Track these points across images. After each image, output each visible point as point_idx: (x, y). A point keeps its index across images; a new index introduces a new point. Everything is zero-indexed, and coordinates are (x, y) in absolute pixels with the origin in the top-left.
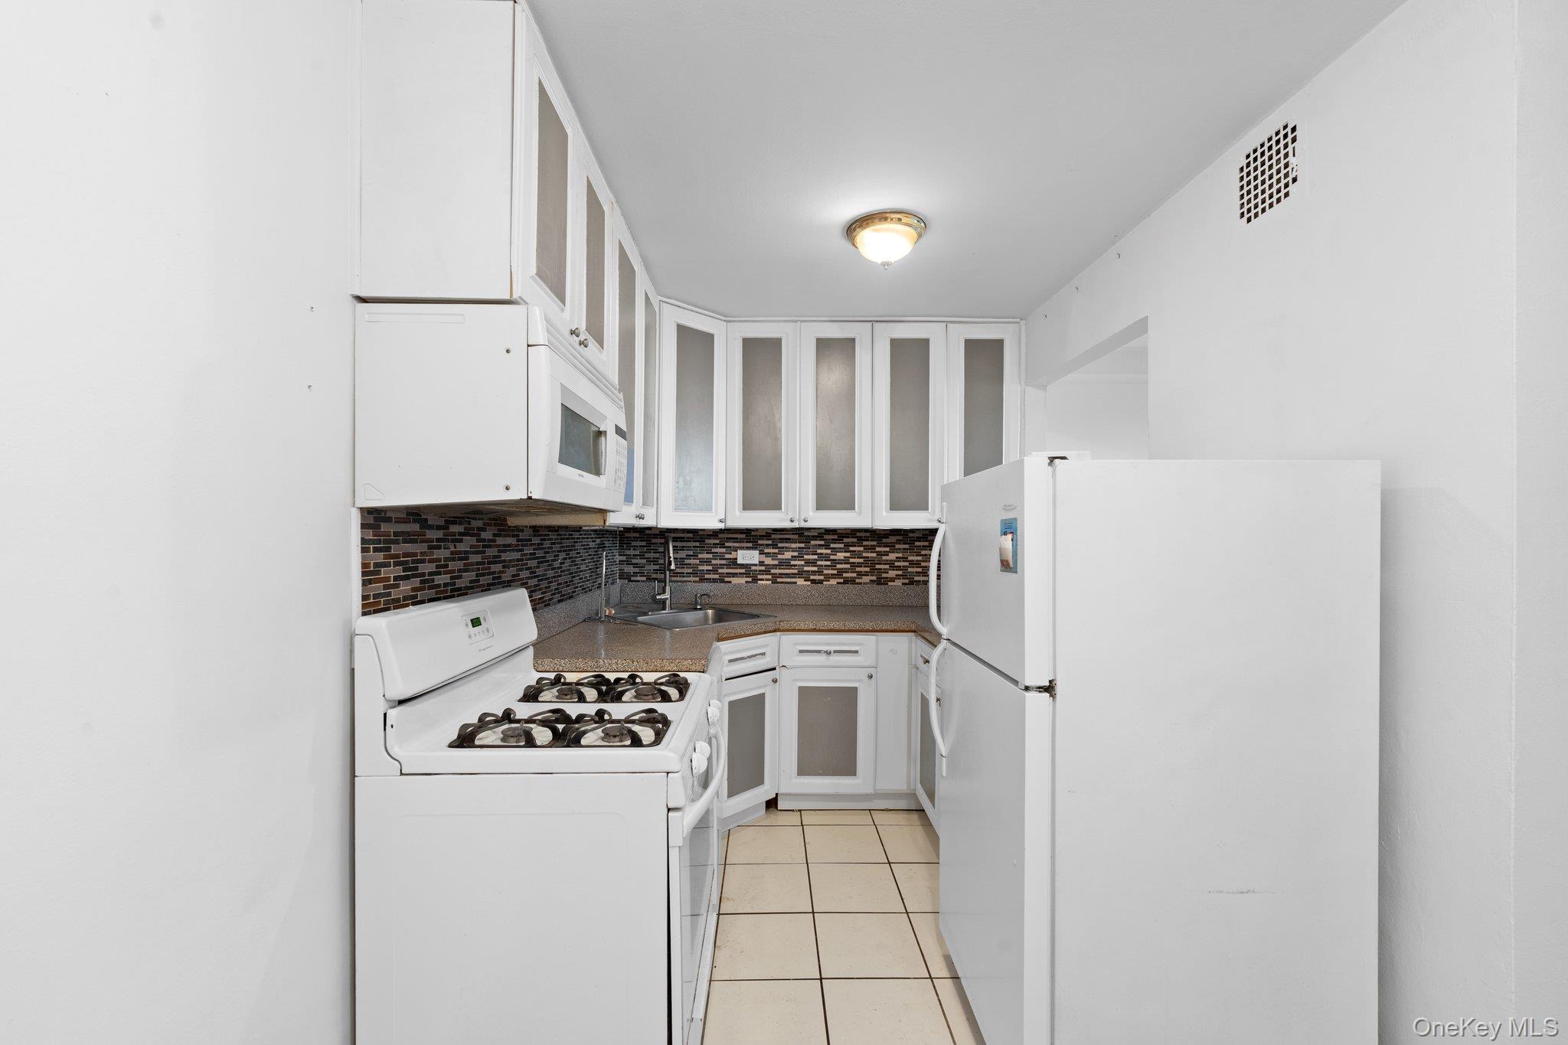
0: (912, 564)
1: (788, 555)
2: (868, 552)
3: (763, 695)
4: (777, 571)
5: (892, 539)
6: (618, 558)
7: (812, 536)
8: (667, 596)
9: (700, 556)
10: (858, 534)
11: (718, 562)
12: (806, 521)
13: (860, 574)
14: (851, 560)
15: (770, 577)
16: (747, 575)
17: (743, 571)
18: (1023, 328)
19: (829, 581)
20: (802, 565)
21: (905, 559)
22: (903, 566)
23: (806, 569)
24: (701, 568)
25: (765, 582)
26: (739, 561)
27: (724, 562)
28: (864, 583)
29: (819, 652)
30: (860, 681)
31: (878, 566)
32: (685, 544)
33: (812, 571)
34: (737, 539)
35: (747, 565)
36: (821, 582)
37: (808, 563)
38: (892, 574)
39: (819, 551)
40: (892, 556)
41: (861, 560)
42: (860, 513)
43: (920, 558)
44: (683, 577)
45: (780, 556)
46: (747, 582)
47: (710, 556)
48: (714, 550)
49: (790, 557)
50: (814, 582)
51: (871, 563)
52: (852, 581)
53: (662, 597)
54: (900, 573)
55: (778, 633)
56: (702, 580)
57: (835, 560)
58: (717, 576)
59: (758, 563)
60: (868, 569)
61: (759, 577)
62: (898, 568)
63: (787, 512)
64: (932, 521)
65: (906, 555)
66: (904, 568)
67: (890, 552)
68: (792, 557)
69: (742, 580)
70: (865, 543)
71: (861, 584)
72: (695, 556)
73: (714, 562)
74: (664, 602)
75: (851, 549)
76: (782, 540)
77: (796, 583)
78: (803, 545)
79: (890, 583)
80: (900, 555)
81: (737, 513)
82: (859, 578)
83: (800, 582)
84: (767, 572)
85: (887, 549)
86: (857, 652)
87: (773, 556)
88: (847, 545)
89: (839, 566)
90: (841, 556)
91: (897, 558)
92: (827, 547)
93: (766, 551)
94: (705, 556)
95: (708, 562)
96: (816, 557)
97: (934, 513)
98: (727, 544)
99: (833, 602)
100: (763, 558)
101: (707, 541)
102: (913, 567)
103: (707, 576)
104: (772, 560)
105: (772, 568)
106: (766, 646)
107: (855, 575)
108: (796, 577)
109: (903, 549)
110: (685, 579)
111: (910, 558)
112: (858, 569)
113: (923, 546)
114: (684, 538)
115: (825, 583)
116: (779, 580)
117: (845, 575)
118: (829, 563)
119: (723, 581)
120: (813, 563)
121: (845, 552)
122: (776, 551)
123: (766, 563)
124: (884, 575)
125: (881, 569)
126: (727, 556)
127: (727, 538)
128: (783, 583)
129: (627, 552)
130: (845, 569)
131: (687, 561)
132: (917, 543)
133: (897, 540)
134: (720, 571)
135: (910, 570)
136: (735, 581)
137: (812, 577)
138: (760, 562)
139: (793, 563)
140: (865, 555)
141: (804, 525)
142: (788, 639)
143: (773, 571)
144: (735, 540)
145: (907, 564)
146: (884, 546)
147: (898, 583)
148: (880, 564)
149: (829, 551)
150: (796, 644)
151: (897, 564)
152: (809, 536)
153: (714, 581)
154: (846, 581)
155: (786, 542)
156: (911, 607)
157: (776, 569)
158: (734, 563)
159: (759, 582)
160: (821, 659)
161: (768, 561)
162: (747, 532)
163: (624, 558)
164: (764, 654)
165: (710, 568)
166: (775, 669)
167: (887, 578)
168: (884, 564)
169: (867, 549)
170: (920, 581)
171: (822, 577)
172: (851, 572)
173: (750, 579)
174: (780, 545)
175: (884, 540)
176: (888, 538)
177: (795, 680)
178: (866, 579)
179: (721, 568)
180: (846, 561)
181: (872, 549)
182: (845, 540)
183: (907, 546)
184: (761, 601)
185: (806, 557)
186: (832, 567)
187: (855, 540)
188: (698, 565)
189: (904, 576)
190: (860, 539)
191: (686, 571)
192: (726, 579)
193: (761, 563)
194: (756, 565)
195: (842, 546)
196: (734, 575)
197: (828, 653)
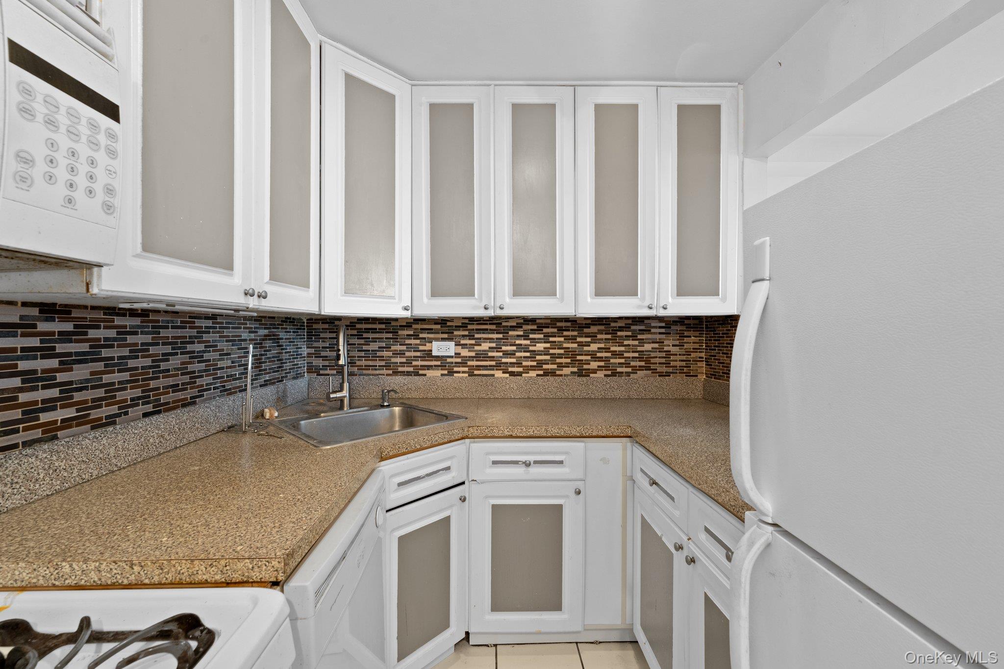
0: (615, 354)
1: (485, 346)
2: (569, 343)
3: (447, 520)
4: (475, 363)
5: (594, 329)
6: (305, 351)
7: (511, 327)
8: (345, 393)
9: (393, 348)
10: (559, 324)
11: (413, 354)
12: (501, 308)
13: (561, 366)
14: (551, 351)
15: (466, 369)
16: (442, 367)
17: (438, 363)
18: (741, 93)
19: (528, 373)
20: (501, 357)
21: (607, 350)
22: (606, 357)
23: (504, 360)
24: (393, 360)
25: (461, 375)
26: (434, 353)
27: (418, 354)
28: (565, 375)
29: (516, 463)
30: (567, 497)
31: (579, 358)
32: (377, 335)
33: (511, 363)
34: (432, 329)
35: (443, 357)
36: (519, 374)
37: (507, 354)
38: (594, 365)
39: (518, 342)
40: (594, 347)
41: (562, 351)
42: (562, 299)
43: (623, 349)
44: (376, 369)
45: (477, 348)
46: (442, 375)
47: (404, 348)
48: (408, 342)
49: (487, 349)
50: (512, 374)
51: (572, 355)
52: (552, 373)
53: (339, 395)
54: (602, 364)
55: (467, 441)
56: (396, 373)
57: (535, 351)
58: (411, 369)
59: (453, 355)
60: (569, 360)
61: (456, 369)
62: (600, 359)
63: (480, 299)
64: (640, 307)
65: (608, 345)
66: (607, 359)
67: (592, 343)
68: (490, 348)
69: (438, 373)
70: (565, 333)
71: (561, 375)
72: (388, 348)
73: (407, 354)
74: (341, 400)
75: (551, 339)
76: (479, 331)
77: (493, 375)
78: (501, 336)
79: (591, 375)
80: (602, 345)
81: (425, 300)
82: (559, 370)
83: (499, 374)
84: (463, 364)
85: (589, 339)
86: (561, 462)
87: (470, 347)
88: (547, 336)
89: (538, 358)
90: (540, 346)
91: (599, 348)
92: (526, 337)
93: (463, 342)
94: (399, 348)
95: (401, 354)
96: (514, 348)
97: (643, 299)
98: (421, 336)
99: (533, 394)
100: (459, 349)
101: (400, 332)
102: (616, 358)
103: (400, 369)
104: (469, 351)
105: (469, 360)
106: (451, 458)
107: (555, 366)
108: (493, 370)
109: (606, 339)
110: (378, 372)
111: (613, 349)
112: (558, 360)
113: (626, 336)
114: (376, 329)
115: (523, 375)
116: (476, 372)
117: (545, 367)
118: (528, 354)
119: (417, 374)
120: (511, 354)
121: (545, 342)
122: (473, 342)
123: (462, 355)
124: (585, 367)
125: (582, 360)
126: (421, 348)
127: (421, 329)
128: (479, 375)
129: (315, 344)
130: (545, 360)
131: (379, 354)
132: (619, 333)
133: (599, 330)
134: (414, 363)
135: (612, 361)
136: (430, 373)
137: (510, 369)
138: (456, 354)
139: (490, 354)
140: (565, 345)
141: (499, 313)
142: (479, 448)
143: (470, 363)
144: (430, 331)
145: (609, 355)
146: (586, 337)
147: (600, 374)
148: (582, 355)
149: (528, 342)
150: (488, 454)
151: (599, 355)
152: (507, 326)
153: (408, 374)
154: (547, 373)
155: (483, 333)
156: (614, 399)
157: (473, 360)
158: (428, 355)
159: (455, 375)
160: (519, 471)
161: (465, 353)
162: (443, 322)
163: (312, 351)
164: (448, 468)
165: (404, 360)
166: (463, 483)
167: (589, 369)
168: (585, 355)
169: (567, 339)
170: (622, 373)
171: (521, 369)
172: (551, 364)
173: (446, 372)
174: (477, 336)
175: (586, 330)
176: (589, 328)
177: (487, 497)
178: (567, 371)
179: (415, 360)
180: (546, 352)
181: (573, 339)
182: (545, 330)
183: (609, 336)
184: (457, 395)
185: (504, 348)
186: (532, 358)
187: (555, 330)
188: (391, 357)
189: (606, 368)
190: (561, 329)
191: (378, 363)
192: (421, 372)
193: (458, 355)
194: (452, 357)
195: (541, 336)
196: (429, 367)
197: (527, 464)
